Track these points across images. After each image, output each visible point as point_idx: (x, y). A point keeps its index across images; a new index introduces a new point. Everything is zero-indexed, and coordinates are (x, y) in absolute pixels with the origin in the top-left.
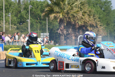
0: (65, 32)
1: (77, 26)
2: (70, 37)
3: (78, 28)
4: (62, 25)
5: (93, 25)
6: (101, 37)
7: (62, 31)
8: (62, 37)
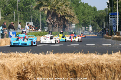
0: (52, 21)
1: (59, 17)
2: (55, 25)
3: (60, 18)
4: (49, 16)
5: (71, 15)
6: (74, 24)
7: (50, 20)
8: (50, 25)
